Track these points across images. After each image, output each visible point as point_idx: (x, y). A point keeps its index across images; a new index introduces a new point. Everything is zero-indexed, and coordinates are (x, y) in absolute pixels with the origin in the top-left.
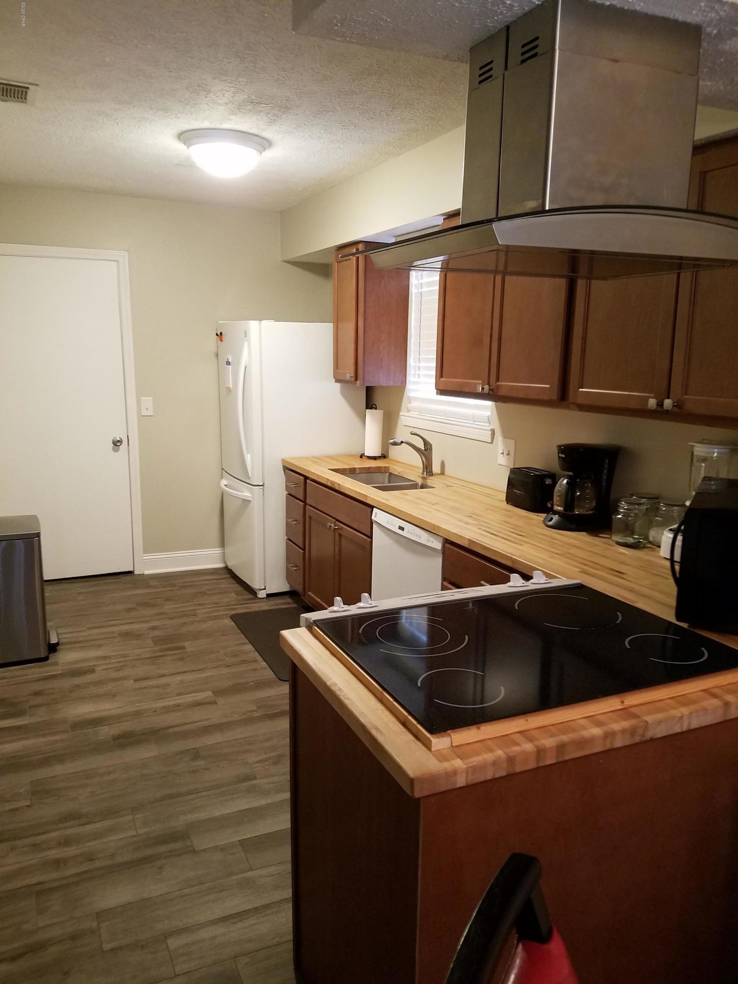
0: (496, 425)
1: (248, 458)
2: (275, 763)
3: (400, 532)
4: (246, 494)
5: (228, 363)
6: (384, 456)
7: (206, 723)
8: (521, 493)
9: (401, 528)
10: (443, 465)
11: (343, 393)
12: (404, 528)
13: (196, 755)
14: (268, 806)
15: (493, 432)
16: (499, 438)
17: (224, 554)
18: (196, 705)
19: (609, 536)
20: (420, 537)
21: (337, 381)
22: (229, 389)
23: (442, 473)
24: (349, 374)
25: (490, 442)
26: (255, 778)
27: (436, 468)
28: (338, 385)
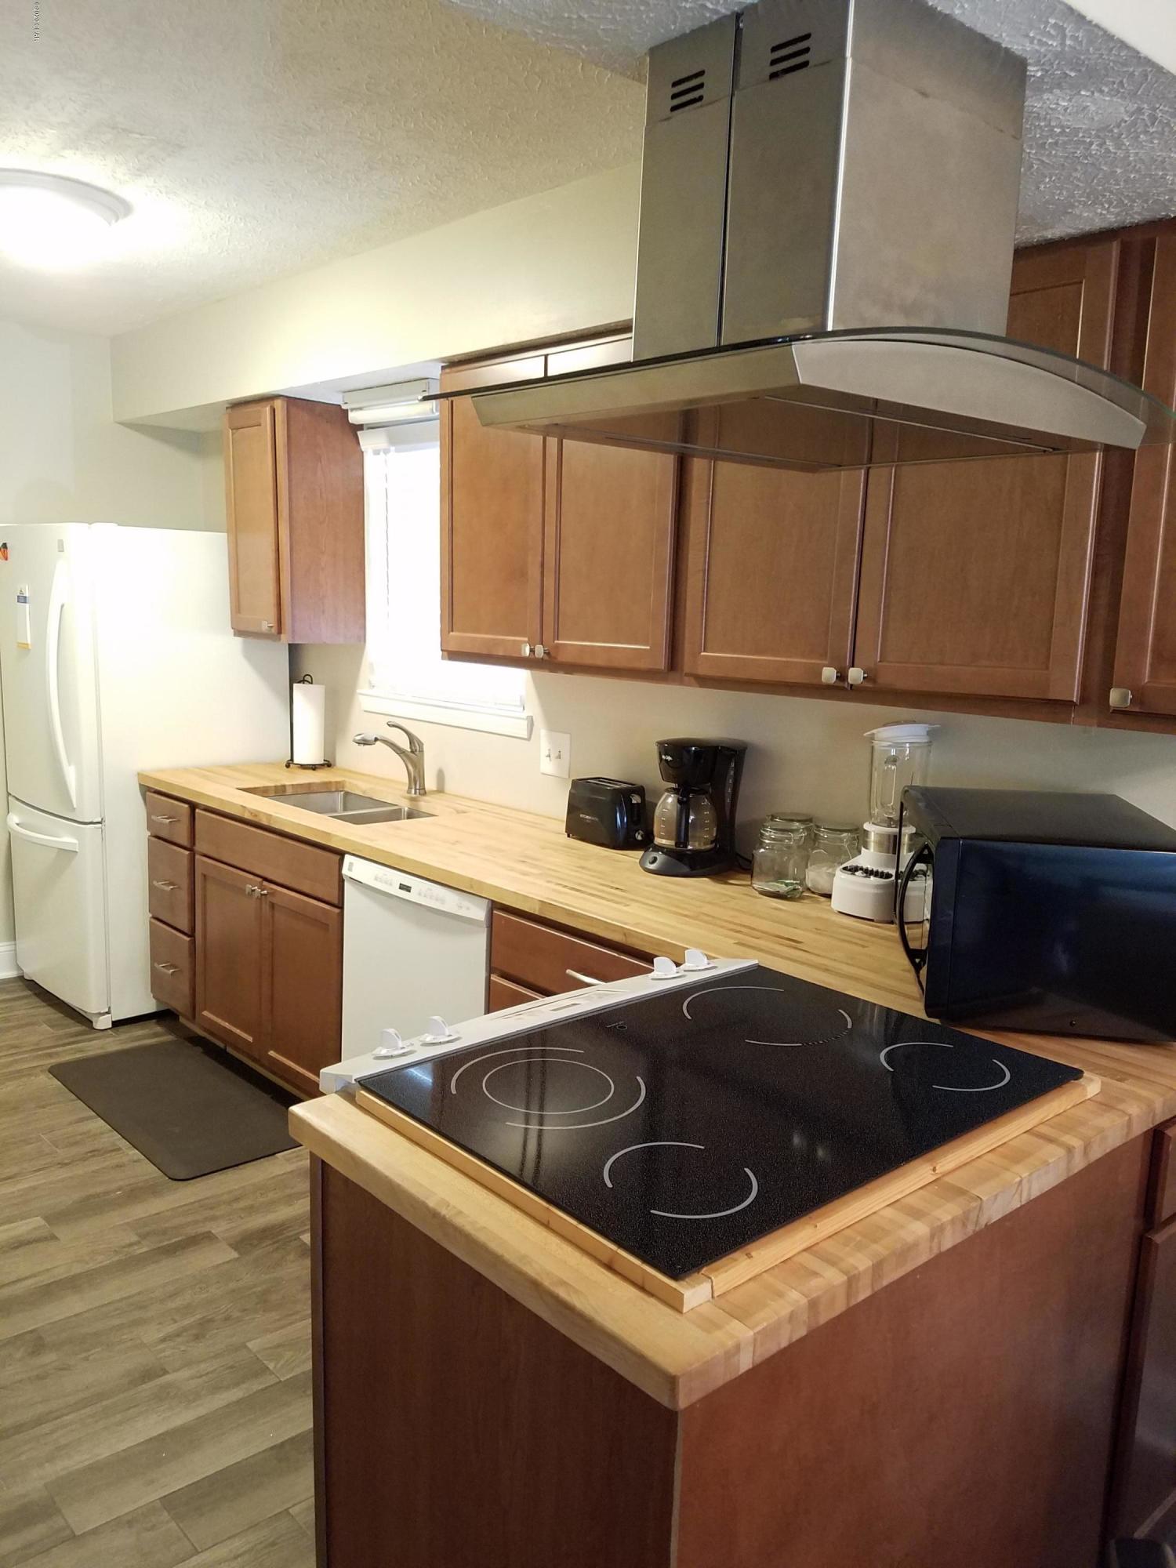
0: (534, 709)
1: (70, 774)
2: (197, 1337)
3: (403, 894)
4: (67, 839)
5: (22, 599)
6: (328, 764)
7: (45, 1279)
8: (593, 819)
9: (405, 888)
10: (441, 776)
11: (248, 654)
12: (410, 887)
13: (37, 1343)
14: (203, 1421)
15: (531, 723)
16: (542, 732)
17: (15, 955)
18: (17, 1248)
19: (749, 883)
20: (443, 902)
21: (239, 633)
22: (24, 648)
23: (440, 790)
24: (267, 623)
25: (526, 737)
26: (165, 1372)
27: (430, 783)
28: (239, 640)
